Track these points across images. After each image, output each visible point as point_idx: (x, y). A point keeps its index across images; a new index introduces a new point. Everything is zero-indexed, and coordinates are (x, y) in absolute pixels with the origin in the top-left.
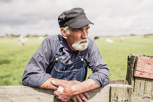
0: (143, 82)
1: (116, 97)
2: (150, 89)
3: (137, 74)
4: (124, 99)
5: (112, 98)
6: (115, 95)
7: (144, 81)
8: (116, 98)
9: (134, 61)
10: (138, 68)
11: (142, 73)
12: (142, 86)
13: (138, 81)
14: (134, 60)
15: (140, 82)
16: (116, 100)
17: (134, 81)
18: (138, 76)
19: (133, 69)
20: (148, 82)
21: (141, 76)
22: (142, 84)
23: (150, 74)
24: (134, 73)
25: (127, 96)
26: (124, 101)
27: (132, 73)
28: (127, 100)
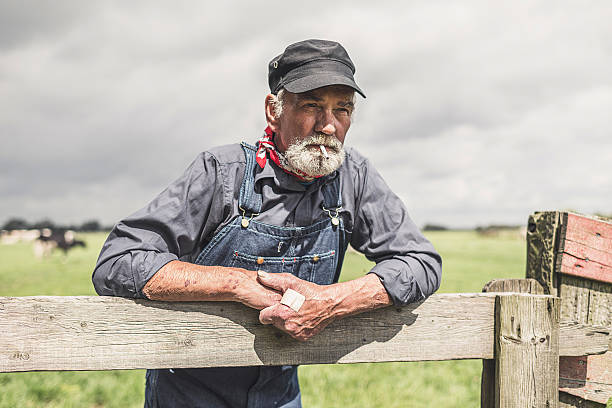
0: (583, 292)
1: (515, 327)
2: (604, 318)
3: (567, 265)
4: (540, 335)
5: (504, 333)
6: (512, 321)
7: (587, 290)
8: (515, 330)
9: (556, 226)
10: (569, 247)
11: (581, 263)
12: (579, 306)
13: (569, 291)
14: (554, 222)
15: (574, 294)
16: (516, 337)
17: (556, 290)
18: (570, 271)
19: (551, 253)
20: (596, 293)
21: (577, 272)
22: (579, 301)
23: (603, 266)
24: (558, 263)
25: (547, 323)
26: (537, 340)
27: (551, 265)
28: (548, 337)
